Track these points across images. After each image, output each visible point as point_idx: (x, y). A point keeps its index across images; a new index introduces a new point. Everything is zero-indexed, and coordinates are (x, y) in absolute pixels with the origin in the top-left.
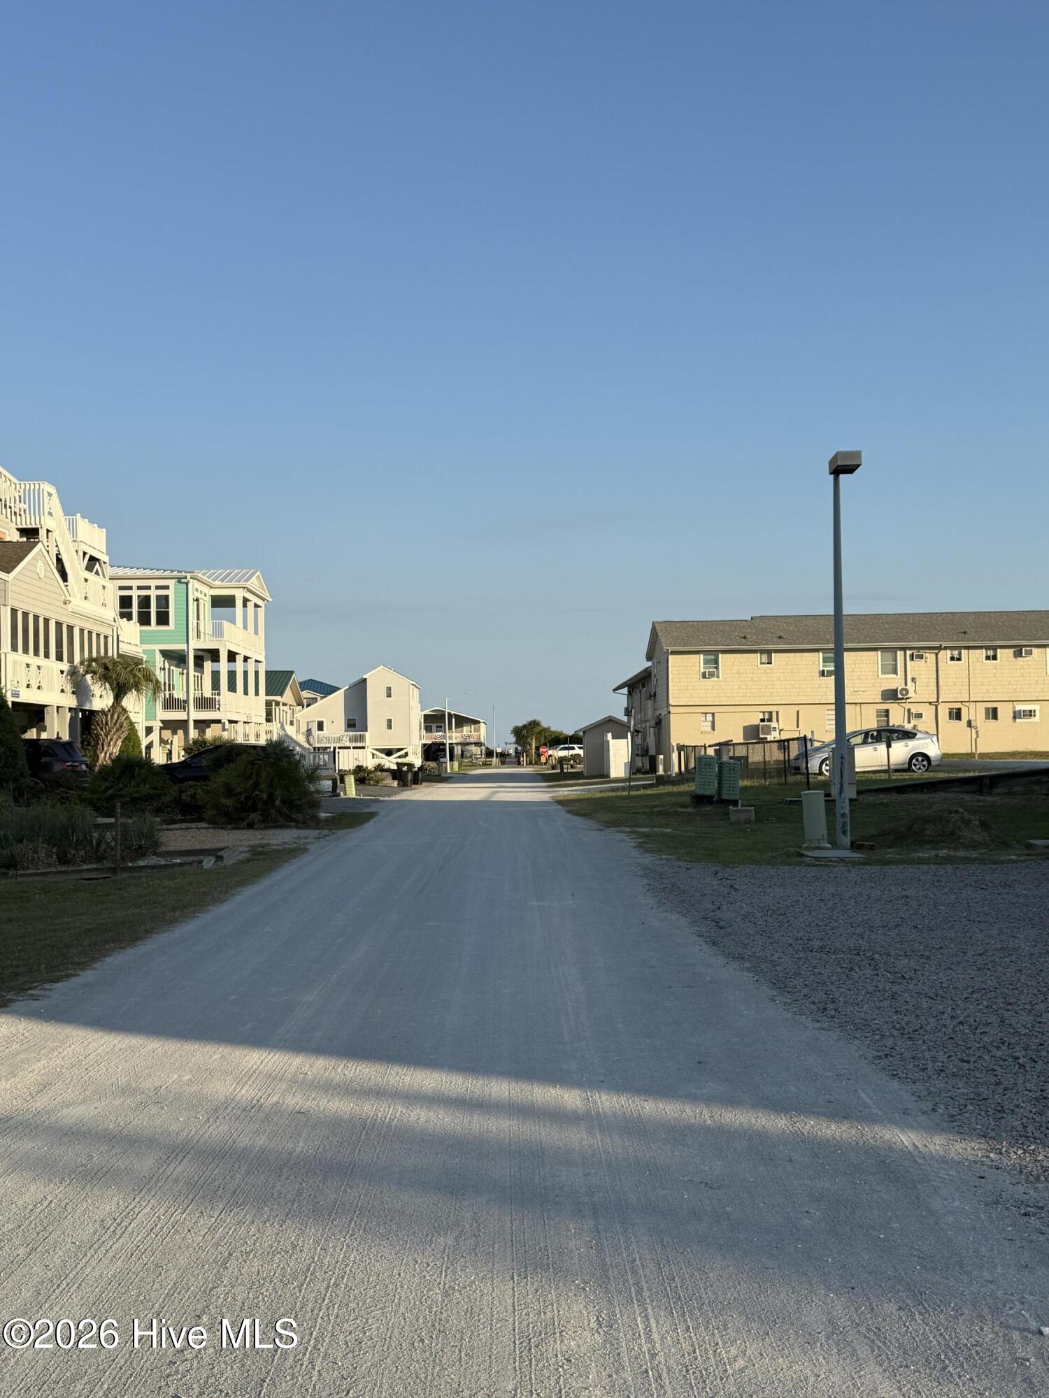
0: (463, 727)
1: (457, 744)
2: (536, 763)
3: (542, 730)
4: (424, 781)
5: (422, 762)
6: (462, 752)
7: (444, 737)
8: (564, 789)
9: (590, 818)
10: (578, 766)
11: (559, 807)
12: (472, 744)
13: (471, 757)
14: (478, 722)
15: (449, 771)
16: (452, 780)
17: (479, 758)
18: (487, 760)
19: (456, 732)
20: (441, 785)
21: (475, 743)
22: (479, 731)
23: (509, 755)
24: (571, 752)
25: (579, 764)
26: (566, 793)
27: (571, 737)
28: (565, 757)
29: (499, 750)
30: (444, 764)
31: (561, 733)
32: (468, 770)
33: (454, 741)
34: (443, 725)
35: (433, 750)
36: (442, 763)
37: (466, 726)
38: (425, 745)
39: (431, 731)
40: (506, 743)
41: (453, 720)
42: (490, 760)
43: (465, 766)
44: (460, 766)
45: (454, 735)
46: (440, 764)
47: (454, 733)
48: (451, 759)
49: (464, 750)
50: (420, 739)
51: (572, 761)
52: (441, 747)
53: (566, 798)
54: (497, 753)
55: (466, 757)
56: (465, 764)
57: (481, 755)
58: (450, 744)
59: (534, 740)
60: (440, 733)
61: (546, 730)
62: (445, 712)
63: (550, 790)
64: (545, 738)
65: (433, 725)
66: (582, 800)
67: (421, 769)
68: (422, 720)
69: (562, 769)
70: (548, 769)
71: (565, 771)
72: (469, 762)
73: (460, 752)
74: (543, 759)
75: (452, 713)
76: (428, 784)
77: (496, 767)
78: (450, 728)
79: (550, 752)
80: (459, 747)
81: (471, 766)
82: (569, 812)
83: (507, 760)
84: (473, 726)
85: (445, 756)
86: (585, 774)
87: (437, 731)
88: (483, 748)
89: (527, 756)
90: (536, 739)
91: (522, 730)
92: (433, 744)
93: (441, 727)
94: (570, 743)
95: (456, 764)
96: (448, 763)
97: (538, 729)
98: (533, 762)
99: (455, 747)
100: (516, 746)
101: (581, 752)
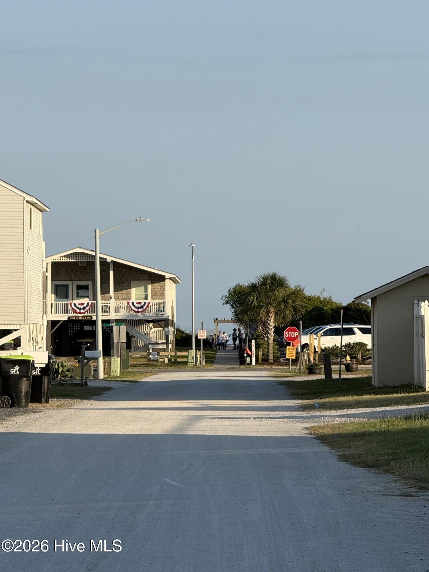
0: (129, 287)
1: (118, 322)
2: (277, 361)
3: (288, 296)
4: (52, 397)
5: (50, 358)
6: (129, 337)
7: (93, 308)
8: (333, 413)
9: (386, 472)
10: (360, 366)
11: (325, 449)
12: (149, 321)
13: (146, 347)
14: (162, 278)
15: (101, 376)
16: (108, 393)
17: (164, 350)
18: (179, 354)
19: (117, 298)
20: (86, 404)
21: (153, 321)
22: (162, 294)
23: (223, 345)
24: (347, 339)
25: (363, 362)
26: (338, 421)
27: (347, 309)
28: (335, 348)
29: (203, 335)
30: (92, 363)
31: (329, 302)
32: (142, 373)
33: (113, 316)
34: (90, 283)
35: (71, 333)
36: (89, 359)
37: (137, 286)
38: (53, 324)
39: (66, 297)
40: (216, 321)
41: (111, 273)
42: (185, 353)
43: (135, 366)
44: (124, 365)
45: (113, 303)
46: (84, 362)
47: (113, 301)
48: (107, 352)
49: (131, 334)
50: (46, 312)
51: (348, 358)
52: (87, 328)
53: (337, 431)
54: (198, 340)
55: (136, 349)
56: (134, 362)
57: (167, 343)
58: (103, 321)
59: (272, 315)
60: (85, 301)
61: (297, 293)
62: (94, 257)
63: (304, 414)
64: (295, 310)
65: (69, 283)
66: (370, 434)
67: (46, 370)
68: (49, 274)
69: (328, 372)
70: (300, 373)
71: (335, 376)
72: (142, 357)
73: (124, 339)
74: (290, 353)
75: (109, 259)
76: (61, 401)
77: (196, 368)
78: (105, 290)
79: (305, 339)
80: (123, 328)
81: (147, 365)
82: (343, 458)
83: (219, 354)
84: (150, 287)
85: (94, 346)
86: (375, 383)
87: (78, 296)
88: (171, 329)
89: (257, 346)
90: (276, 314)
91: (249, 294)
92: (70, 322)
93: (86, 288)
94: (345, 322)
95: (116, 362)
96: (101, 360)
97: (280, 293)
98: (271, 357)
99: (115, 328)
100: (236, 326)
101: (367, 340)
